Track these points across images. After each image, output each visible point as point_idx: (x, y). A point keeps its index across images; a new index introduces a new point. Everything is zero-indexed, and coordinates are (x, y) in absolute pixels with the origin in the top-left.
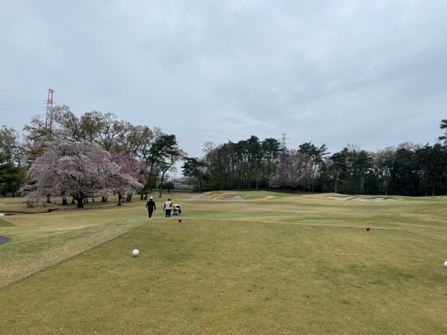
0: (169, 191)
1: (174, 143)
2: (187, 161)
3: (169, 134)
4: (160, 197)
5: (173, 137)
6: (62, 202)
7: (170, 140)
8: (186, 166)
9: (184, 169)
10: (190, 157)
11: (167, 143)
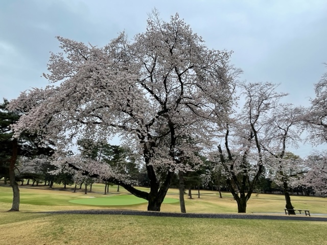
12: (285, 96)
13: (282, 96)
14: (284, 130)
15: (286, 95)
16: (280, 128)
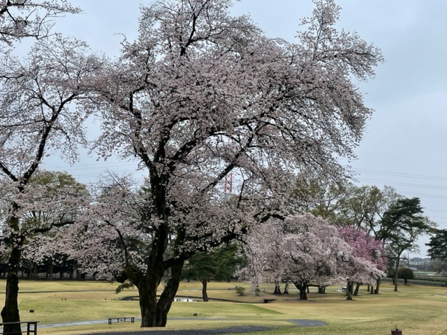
0: (406, 282)
1: (419, 210)
2: (435, 235)
3: (410, 198)
4: (396, 290)
5: (416, 201)
6: (273, 291)
7: (411, 206)
8: (434, 243)
9: (430, 248)
10: (439, 228)
11: (406, 211)
12: (69, 14)
13: (62, 10)
14: (53, 108)
15: (73, 11)
16: (44, 101)
